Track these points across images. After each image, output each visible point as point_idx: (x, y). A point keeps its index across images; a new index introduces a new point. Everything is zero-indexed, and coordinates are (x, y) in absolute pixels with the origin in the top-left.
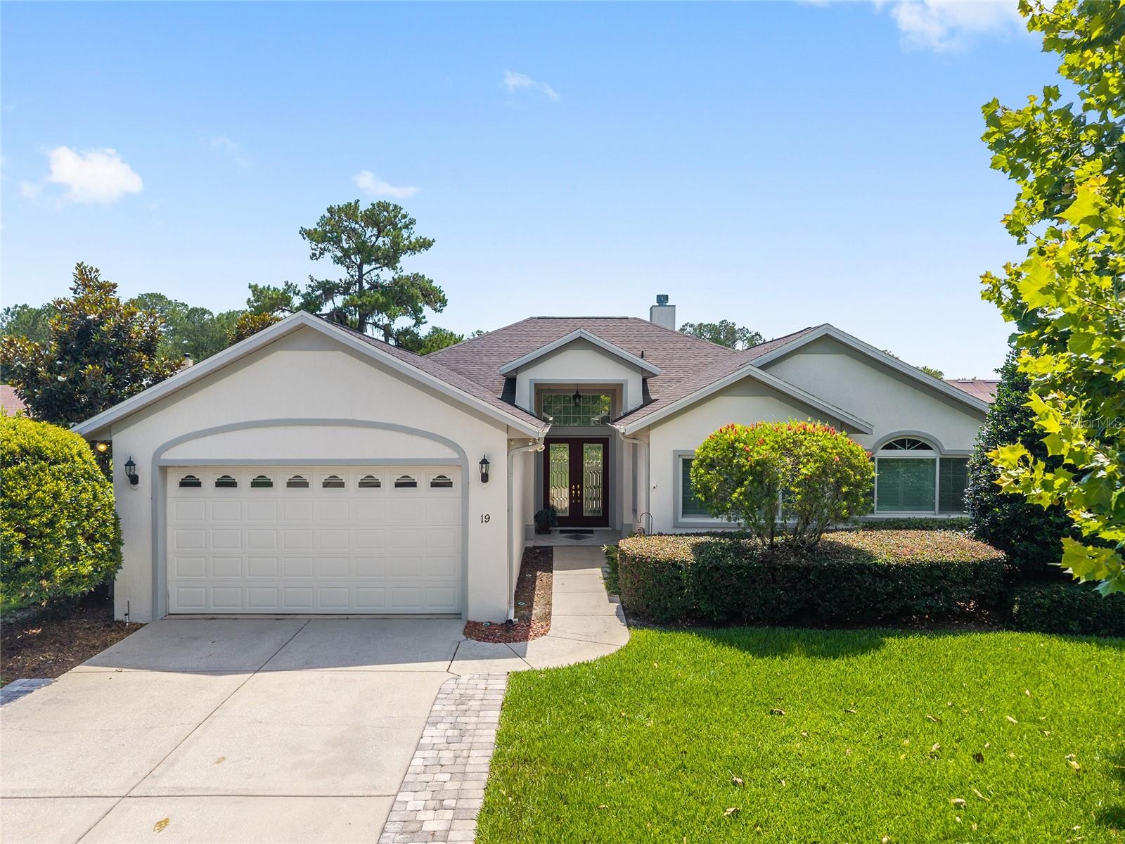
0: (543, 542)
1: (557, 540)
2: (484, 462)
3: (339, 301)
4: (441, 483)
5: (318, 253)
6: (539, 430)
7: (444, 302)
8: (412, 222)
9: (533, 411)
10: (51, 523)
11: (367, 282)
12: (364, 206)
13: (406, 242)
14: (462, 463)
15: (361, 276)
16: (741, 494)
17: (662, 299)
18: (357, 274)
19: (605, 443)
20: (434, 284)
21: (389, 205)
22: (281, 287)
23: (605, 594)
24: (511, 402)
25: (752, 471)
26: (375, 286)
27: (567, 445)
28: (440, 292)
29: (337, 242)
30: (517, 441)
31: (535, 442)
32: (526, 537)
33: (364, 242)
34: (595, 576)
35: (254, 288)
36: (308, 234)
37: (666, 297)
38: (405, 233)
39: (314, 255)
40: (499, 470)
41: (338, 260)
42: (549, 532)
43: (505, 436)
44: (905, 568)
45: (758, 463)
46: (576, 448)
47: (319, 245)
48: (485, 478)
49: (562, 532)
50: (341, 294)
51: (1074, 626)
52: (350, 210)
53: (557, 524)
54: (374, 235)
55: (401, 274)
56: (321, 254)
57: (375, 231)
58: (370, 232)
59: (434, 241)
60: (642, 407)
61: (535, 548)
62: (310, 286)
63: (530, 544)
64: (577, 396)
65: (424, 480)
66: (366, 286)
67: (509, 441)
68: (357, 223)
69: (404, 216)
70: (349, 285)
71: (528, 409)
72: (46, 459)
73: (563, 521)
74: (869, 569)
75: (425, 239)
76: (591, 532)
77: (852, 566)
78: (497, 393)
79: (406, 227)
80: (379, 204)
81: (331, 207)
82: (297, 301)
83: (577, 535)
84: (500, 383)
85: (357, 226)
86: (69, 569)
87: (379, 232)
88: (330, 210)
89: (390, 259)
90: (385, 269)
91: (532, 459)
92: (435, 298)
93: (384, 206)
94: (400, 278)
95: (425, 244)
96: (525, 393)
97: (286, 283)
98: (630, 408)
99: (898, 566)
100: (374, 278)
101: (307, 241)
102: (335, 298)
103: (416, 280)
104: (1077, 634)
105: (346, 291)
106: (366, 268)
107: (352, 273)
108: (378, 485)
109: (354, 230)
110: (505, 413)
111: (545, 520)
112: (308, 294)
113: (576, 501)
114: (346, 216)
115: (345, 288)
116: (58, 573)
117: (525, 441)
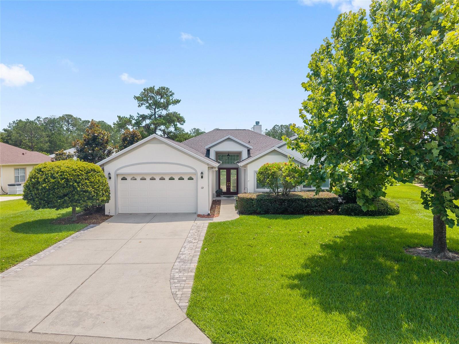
0: (218, 199)
1: (222, 198)
2: (202, 173)
3: (148, 121)
4: (191, 179)
5: (140, 105)
6: (217, 165)
7: (184, 122)
8: (173, 94)
9: (215, 160)
10: (99, 187)
11: (157, 115)
12: (156, 88)
13: (171, 101)
14: (196, 174)
15: (155, 113)
16: (268, 180)
17: (257, 123)
18: (154, 112)
19: (237, 169)
20: (180, 115)
21: (165, 87)
22: (128, 117)
23: (235, 209)
24: (209, 157)
25: (271, 174)
26: (160, 116)
27: (225, 170)
28: (183, 118)
29: (147, 101)
30: (211, 168)
31: (215, 168)
32: (213, 197)
33: (156, 101)
34: (233, 206)
35: (119, 117)
36: (137, 98)
37: (259, 122)
38: (171, 98)
39: (139, 105)
40: (205, 175)
41: (147, 107)
42: (220, 196)
43: (207, 166)
44: (310, 200)
45: (273, 172)
46: (228, 171)
47: (141, 102)
48: (202, 177)
49: (224, 196)
50: (148, 119)
51: (353, 214)
52: (151, 90)
53: (222, 194)
54: (160, 98)
55: (169, 112)
56: (141, 105)
57: (160, 97)
58: (158, 97)
59: (180, 100)
60: (247, 158)
61: (216, 200)
62: (138, 117)
63: (214, 199)
64: (228, 155)
65: (186, 178)
66: (157, 116)
67: (208, 167)
68: (154, 94)
69: (171, 92)
70: (151, 116)
71: (213, 159)
72: (96, 172)
73: (224, 193)
74: (301, 200)
75: (178, 100)
76: (233, 196)
77: (296, 199)
78: (204, 154)
79: (171, 95)
80: (162, 87)
81: (145, 89)
82: (133, 122)
83: (229, 197)
84: (205, 151)
85: (154, 95)
86: (102, 198)
87: (161, 97)
88: (144, 90)
89: (165, 106)
90: (164, 110)
91: (215, 173)
92: (181, 120)
93: (163, 88)
94: (169, 113)
95: (177, 102)
96: (212, 155)
97: (130, 115)
98: (244, 159)
99: (308, 199)
100: (160, 113)
101: (137, 101)
102: (146, 120)
103: (175, 114)
104: (353, 215)
105: (150, 118)
106: (157, 110)
107: (152, 112)
108: (174, 179)
109: (152, 96)
110: (206, 160)
111: (219, 193)
112: (138, 119)
113: (228, 188)
114: (150, 91)
115: (150, 117)
116: (100, 199)
117: (212, 168)
